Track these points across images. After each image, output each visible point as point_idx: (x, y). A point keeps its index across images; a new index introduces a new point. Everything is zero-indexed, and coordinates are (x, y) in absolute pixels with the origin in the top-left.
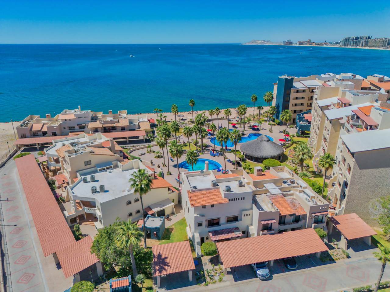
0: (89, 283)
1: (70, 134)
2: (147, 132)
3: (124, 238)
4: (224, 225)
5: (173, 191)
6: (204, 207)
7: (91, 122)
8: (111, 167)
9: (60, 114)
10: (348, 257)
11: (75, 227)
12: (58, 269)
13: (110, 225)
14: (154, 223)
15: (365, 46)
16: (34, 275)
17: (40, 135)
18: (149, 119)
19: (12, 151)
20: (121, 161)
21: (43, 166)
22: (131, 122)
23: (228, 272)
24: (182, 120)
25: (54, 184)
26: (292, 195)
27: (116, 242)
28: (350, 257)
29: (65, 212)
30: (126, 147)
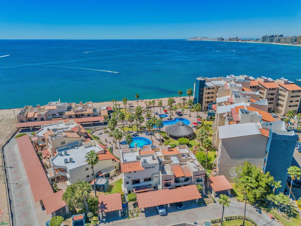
0: (61, 217)
1: (53, 119)
2: (105, 118)
3: (81, 192)
4: (142, 183)
5: (116, 161)
6: (130, 172)
7: (68, 111)
8: (78, 145)
9: (46, 105)
10: (215, 202)
11: (54, 184)
12: (43, 210)
13: (74, 184)
14: (102, 181)
15: (278, 42)
16: (29, 213)
17: (33, 120)
18: (108, 106)
19: (14, 132)
20: (84, 141)
21: (35, 143)
22: (95, 110)
23: (142, 211)
24: (131, 107)
25: (41, 155)
26: (186, 164)
27: (76, 194)
28: (216, 202)
29: (48, 175)
30: (90, 128)
